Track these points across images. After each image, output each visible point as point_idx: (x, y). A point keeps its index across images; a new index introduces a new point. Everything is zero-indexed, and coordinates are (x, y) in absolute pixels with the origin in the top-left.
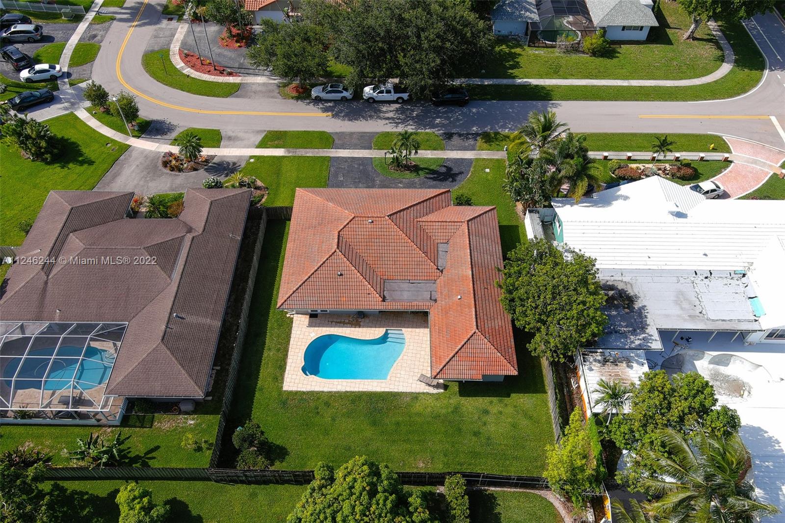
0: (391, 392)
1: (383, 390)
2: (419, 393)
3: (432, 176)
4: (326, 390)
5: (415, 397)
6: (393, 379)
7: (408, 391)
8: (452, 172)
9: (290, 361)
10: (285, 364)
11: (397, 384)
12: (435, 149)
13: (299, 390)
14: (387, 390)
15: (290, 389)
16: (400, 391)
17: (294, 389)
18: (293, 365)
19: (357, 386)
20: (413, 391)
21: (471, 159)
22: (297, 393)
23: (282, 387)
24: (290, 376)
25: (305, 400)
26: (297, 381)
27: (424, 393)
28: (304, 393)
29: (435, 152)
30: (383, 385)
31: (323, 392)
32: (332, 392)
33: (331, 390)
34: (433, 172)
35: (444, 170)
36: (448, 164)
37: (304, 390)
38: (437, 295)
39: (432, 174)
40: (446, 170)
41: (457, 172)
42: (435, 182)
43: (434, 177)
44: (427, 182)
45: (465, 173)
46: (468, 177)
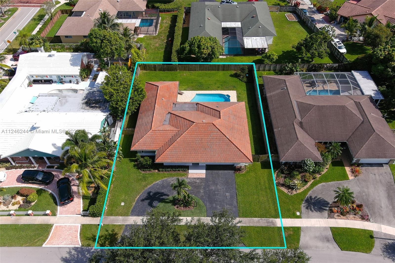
2: (184, 90)
3: (164, 197)
4: (219, 91)
7: (188, 91)
8: (149, 201)
10: (237, 98)
13: (230, 91)
14: (196, 91)
17: (232, 91)
18: (234, 98)
21: (132, 215)
23: (237, 91)
24: (234, 95)
25: (227, 88)
31: (221, 90)
33: (217, 91)
34: (163, 201)
35: (155, 203)
36: (150, 209)
37: (228, 91)
39: (163, 199)
40: (153, 203)
41: (145, 201)
42: (163, 191)
43: (162, 196)
44: (168, 191)
45: (140, 200)
46: (138, 196)
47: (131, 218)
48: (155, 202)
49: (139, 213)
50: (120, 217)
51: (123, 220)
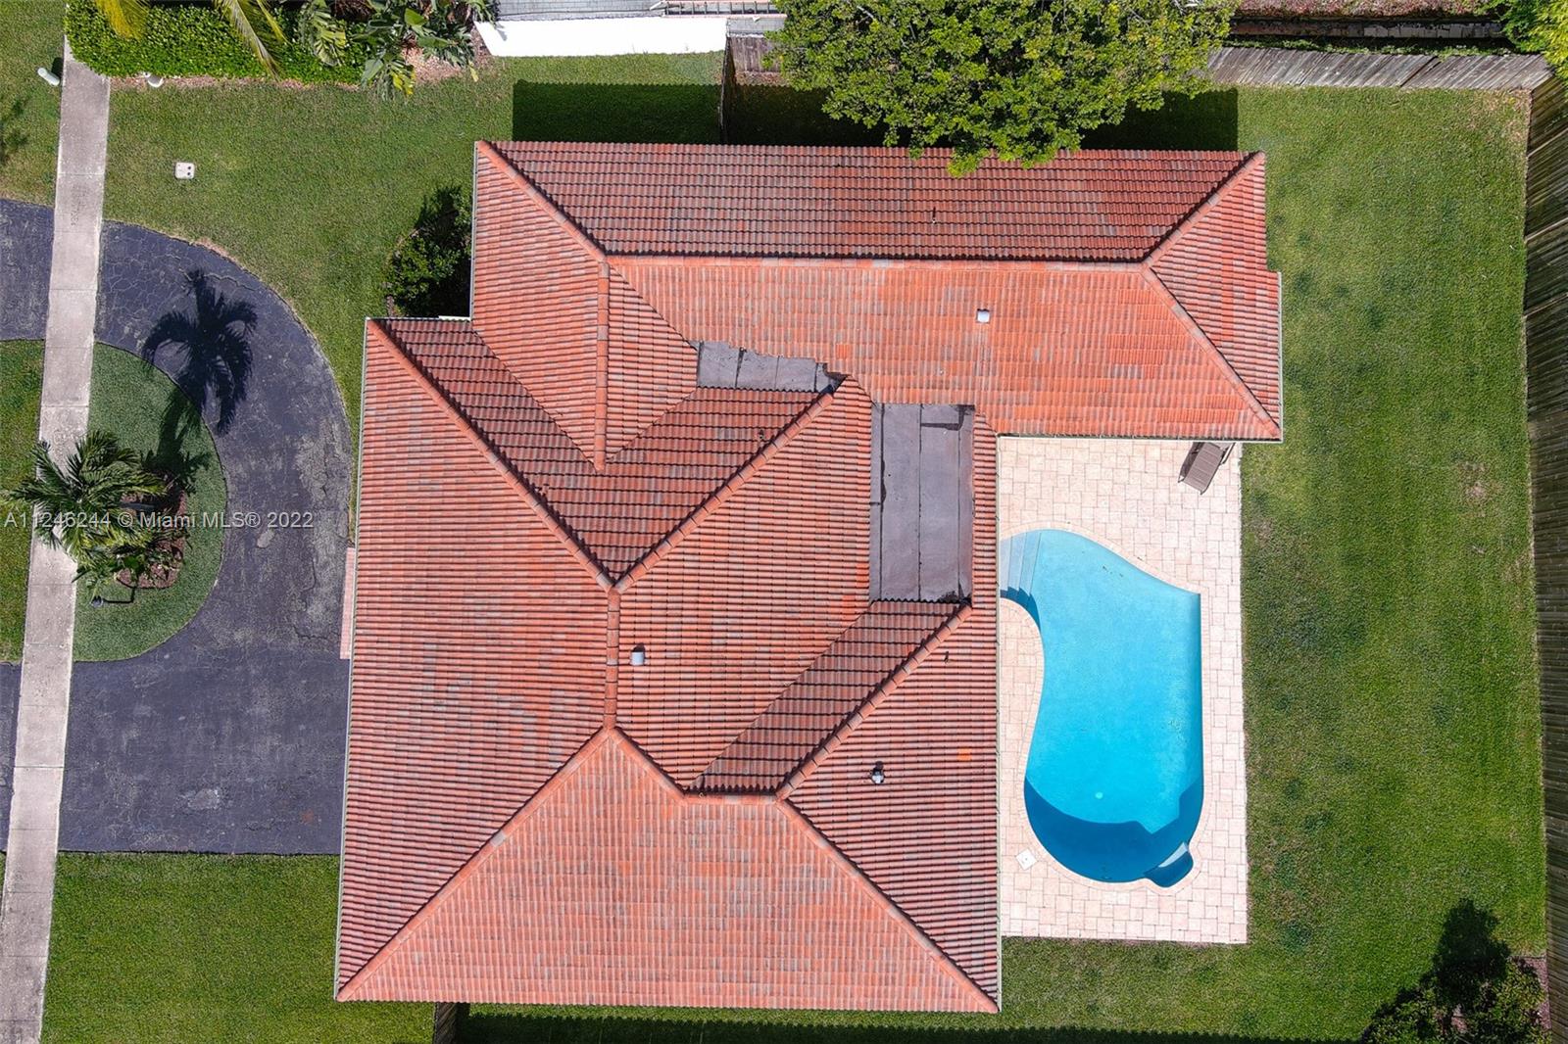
0: (1243, 580)
1: (1237, 608)
2: (1245, 491)
3: (213, 404)
4: (1241, 796)
5: (1255, 503)
6: (1196, 573)
7: (1237, 524)
8: (192, 315)
9: (1134, 932)
10: (1145, 945)
11: (1214, 562)
12: (35, 383)
13: (1243, 888)
14: (1236, 593)
15: (1242, 918)
16: (1238, 550)
17: (1241, 904)
18: (1150, 917)
19: (1224, 692)
20: (1236, 508)
21: (110, 236)
22: (1256, 895)
23: (1237, 947)
24: (1193, 926)
25: (1281, 864)
26: (1212, 900)
27: (1243, 475)
28: (1253, 871)
29: (51, 382)
30: (1219, 605)
31: (1249, 807)
32: (1248, 777)
33: (1242, 779)
34: (187, 398)
35: (174, 355)
36: (137, 329)
37: (1243, 871)
38: (942, 406)
39: (199, 401)
40: (176, 340)
41: (193, 296)
42: (254, 394)
43: (218, 394)
44: (253, 424)
45: (201, 265)
46: (224, 254)
47: (91, 233)
48: (184, 353)
49: (118, 270)
50: (101, 172)
51: (80, 192)
